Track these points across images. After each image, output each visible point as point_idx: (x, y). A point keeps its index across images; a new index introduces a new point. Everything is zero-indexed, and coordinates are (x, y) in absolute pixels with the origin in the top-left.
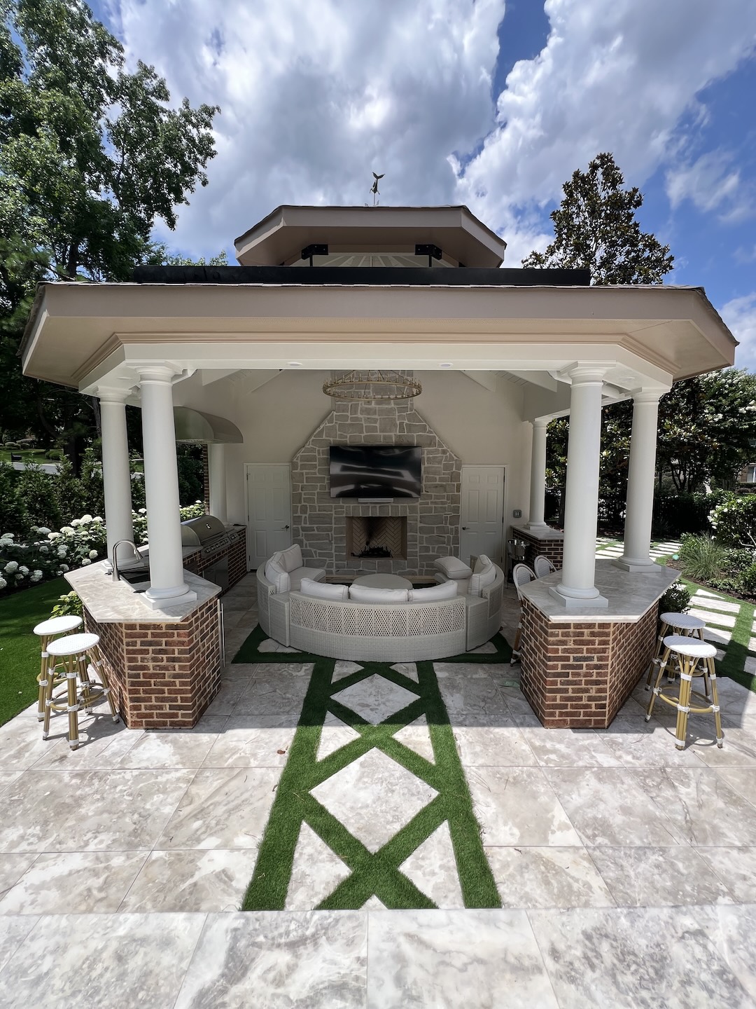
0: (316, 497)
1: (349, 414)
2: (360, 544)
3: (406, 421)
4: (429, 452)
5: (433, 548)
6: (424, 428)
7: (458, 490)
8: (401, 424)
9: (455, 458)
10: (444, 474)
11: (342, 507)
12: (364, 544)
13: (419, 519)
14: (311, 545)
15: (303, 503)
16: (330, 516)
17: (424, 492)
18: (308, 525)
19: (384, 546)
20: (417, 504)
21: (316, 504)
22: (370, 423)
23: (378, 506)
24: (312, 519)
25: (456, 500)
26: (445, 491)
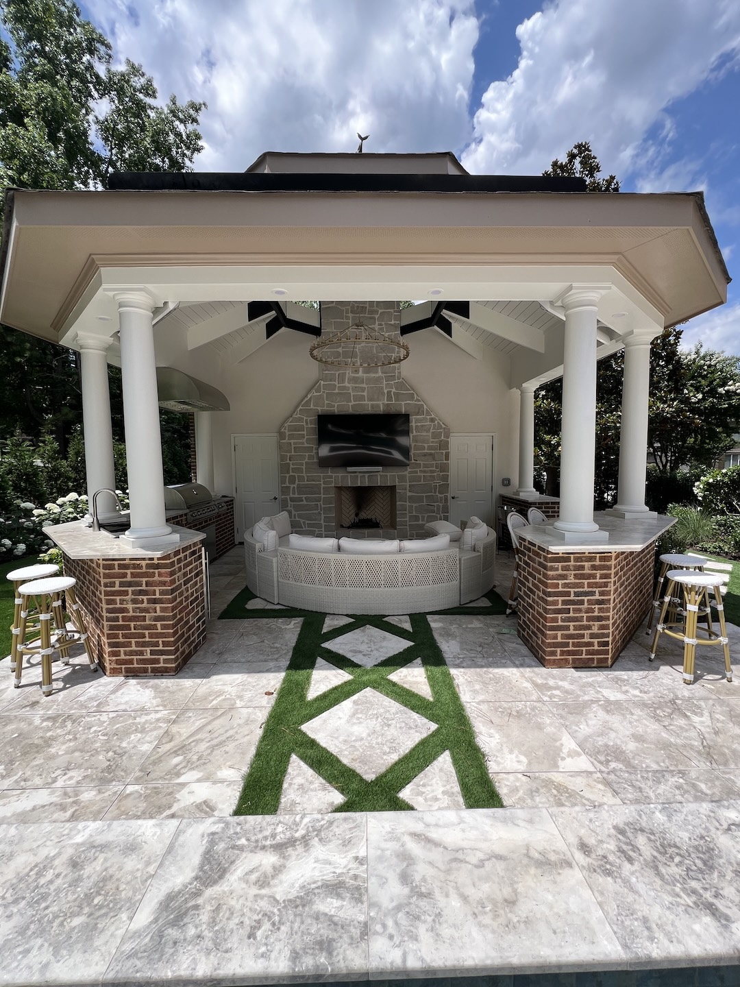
0: (304, 467)
1: (336, 383)
2: (349, 514)
3: (394, 390)
4: (417, 421)
5: (423, 517)
6: (411, 397)
7: (447, 456)
8: (389, 393)
9: (443, 426)
10: (432, 442)
11: (331, 477)
12: (353, 516)
13: (408, 488)
14: (300, 516)
15: (291, 474)
16: (318, 487)
17: (413, 461)
18: (296, 496)
19: (373, 517)
20: (406, 473)
21: (304, 474)
22: (358, 392)
23: (367, 475)
24: (301, 489)
25: (444, 468)
26: (434, 459)
